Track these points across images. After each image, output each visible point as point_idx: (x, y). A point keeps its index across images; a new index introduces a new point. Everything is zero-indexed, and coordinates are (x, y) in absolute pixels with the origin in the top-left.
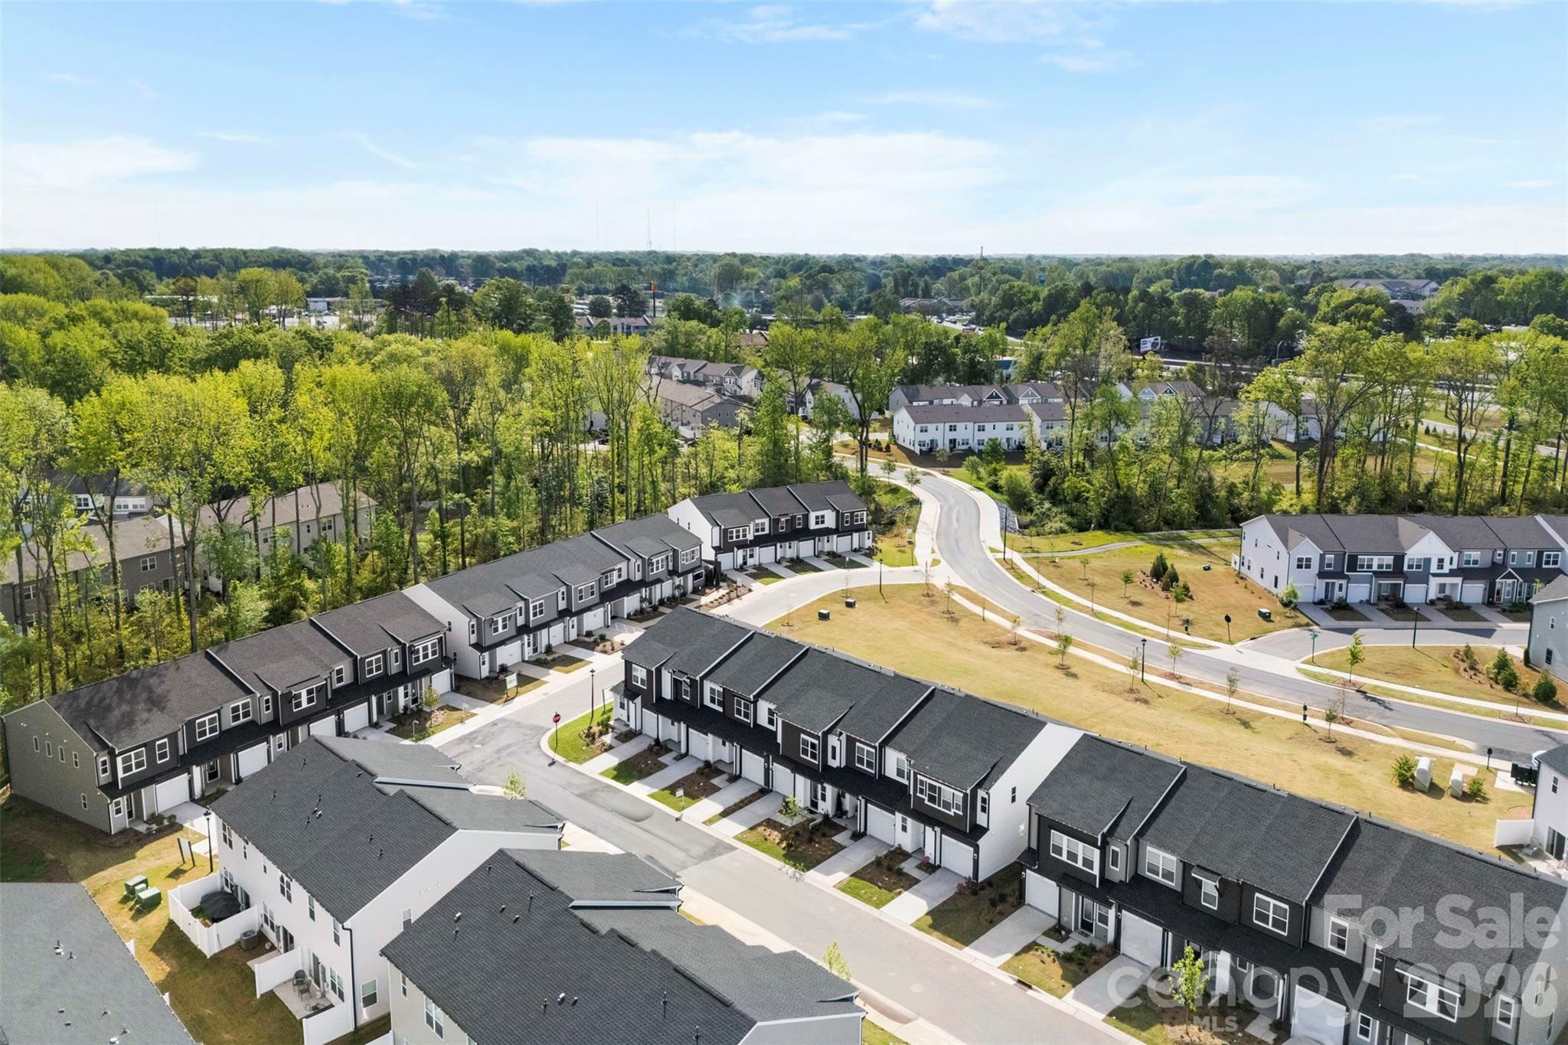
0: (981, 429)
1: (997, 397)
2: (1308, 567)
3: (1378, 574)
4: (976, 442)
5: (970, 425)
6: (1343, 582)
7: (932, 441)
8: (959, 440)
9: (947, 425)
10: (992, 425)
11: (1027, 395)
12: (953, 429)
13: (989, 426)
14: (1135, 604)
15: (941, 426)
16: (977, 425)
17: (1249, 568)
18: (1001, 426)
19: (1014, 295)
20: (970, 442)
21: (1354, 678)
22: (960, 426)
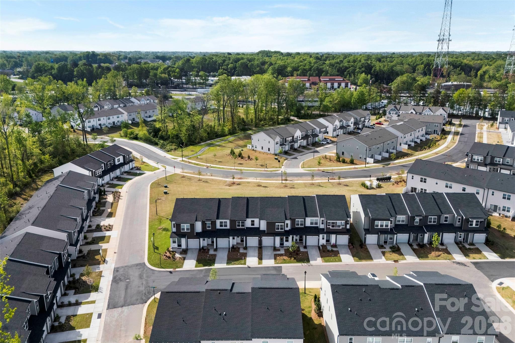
0: (109, 119)
1: (97, 106)
2: (278, 144)
3: (290, 142)
4: (108, 124)
5: (105, 118)
6: (284, 146)
7: (93, 126)
8: (102, 124)
9: (97, 119)
10: (112, 116)
11: (107, 105)
12: (99, 120)
13: (111, 117)
14: (241, 164)
15: (95, 119)
16: (107, 117)
17: (256, 147)
18: (115, 117)
19: (41, 67)
20: (106, 124)
21: (320, 169)
22: (102, 118)
